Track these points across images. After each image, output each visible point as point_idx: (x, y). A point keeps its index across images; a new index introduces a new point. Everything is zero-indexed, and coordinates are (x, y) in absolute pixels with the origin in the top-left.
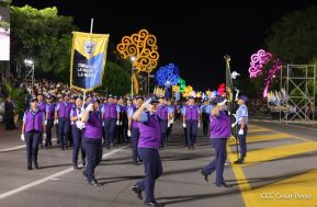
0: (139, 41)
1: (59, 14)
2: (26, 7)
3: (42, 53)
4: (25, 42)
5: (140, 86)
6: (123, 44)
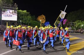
1: (27, 12)
3: (24, 19)
6: (39, 18)
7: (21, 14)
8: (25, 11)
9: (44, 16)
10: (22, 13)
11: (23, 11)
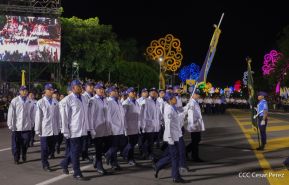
0: (165, 44)
1: (100, 23)
2: (73, 18)
3: (86, 56)
4: (72, 48)
5: (166, 83)
6: (152, 47)
7: (74, 35)
8: (92, 22)
9: (173, 41)
11: (86, 21)
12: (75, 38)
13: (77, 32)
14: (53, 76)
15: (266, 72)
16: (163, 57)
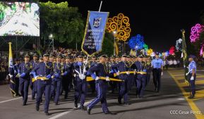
0: (118, 21)
1: (69, 6)
2: (49, 2)
3: (59, 31)
4: (49, 25)
5: (119, 50)
6: (108, 23)
7: (49, 14)
8: (63, 5)
9: (125, 19)
10: (55, 11)
11: (58, 5)
12: (50, 17)
13: (52, 13)
14: (34, 46)
15: (193, 40)
16: (116, 30)
